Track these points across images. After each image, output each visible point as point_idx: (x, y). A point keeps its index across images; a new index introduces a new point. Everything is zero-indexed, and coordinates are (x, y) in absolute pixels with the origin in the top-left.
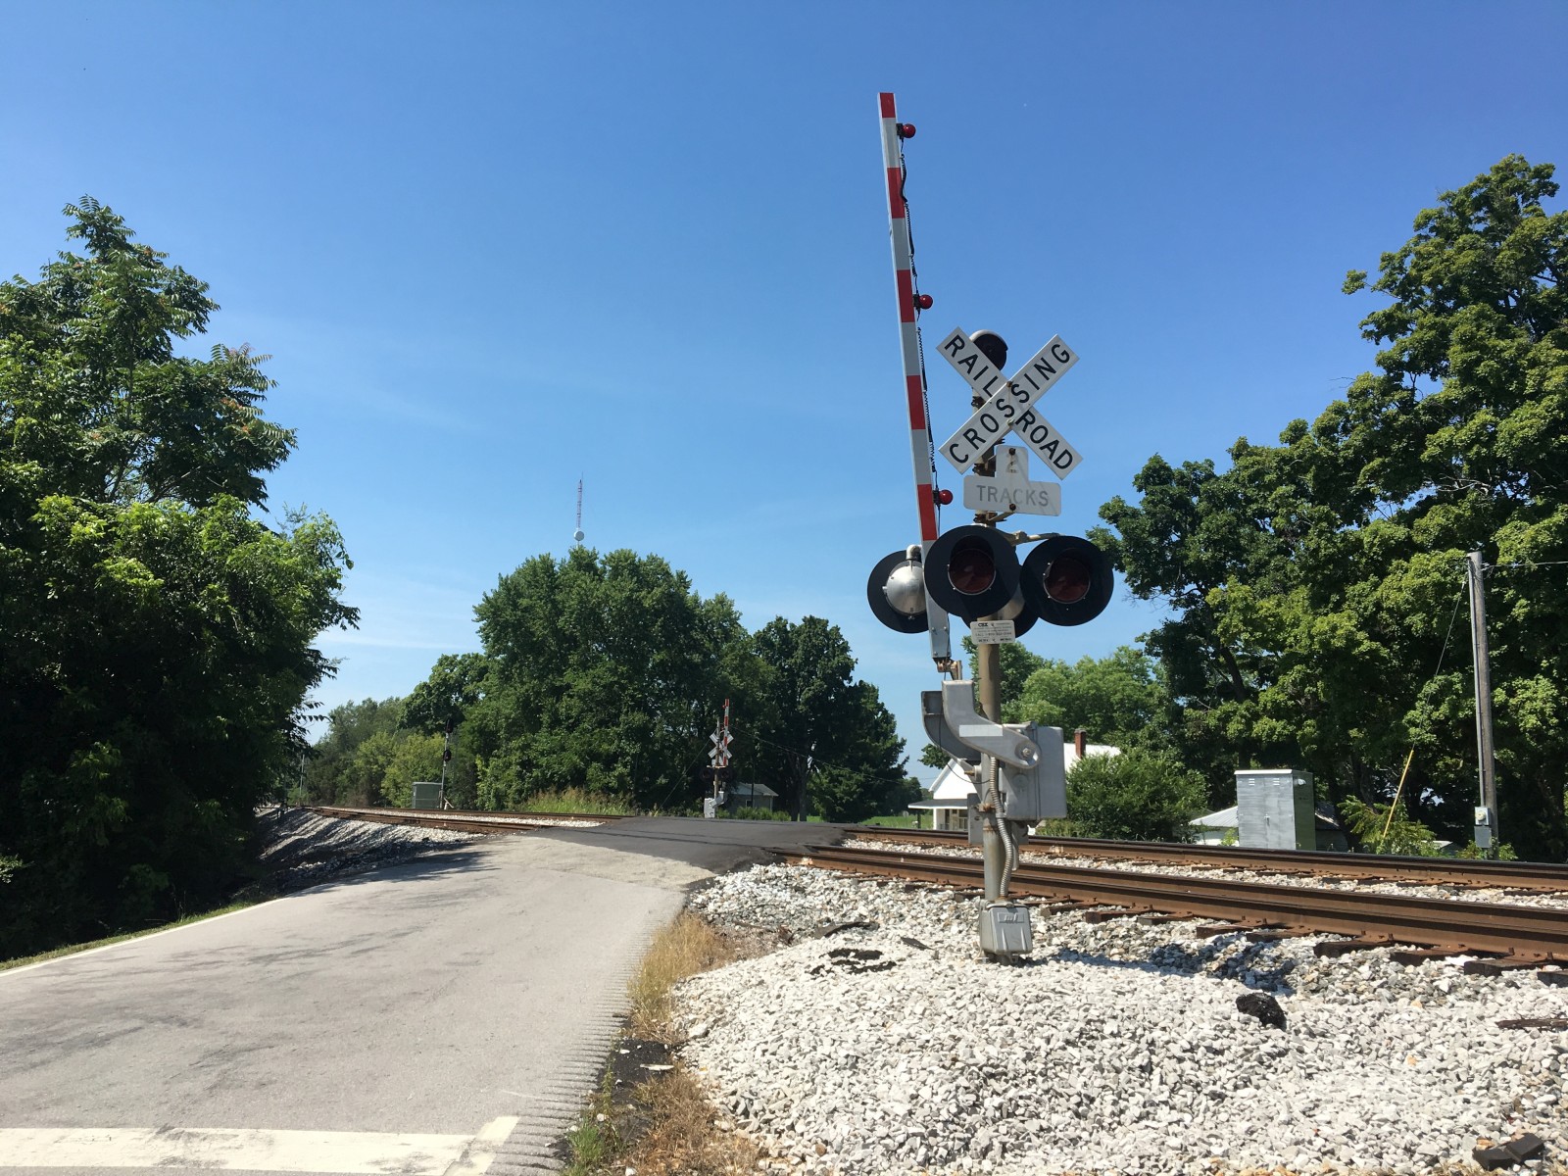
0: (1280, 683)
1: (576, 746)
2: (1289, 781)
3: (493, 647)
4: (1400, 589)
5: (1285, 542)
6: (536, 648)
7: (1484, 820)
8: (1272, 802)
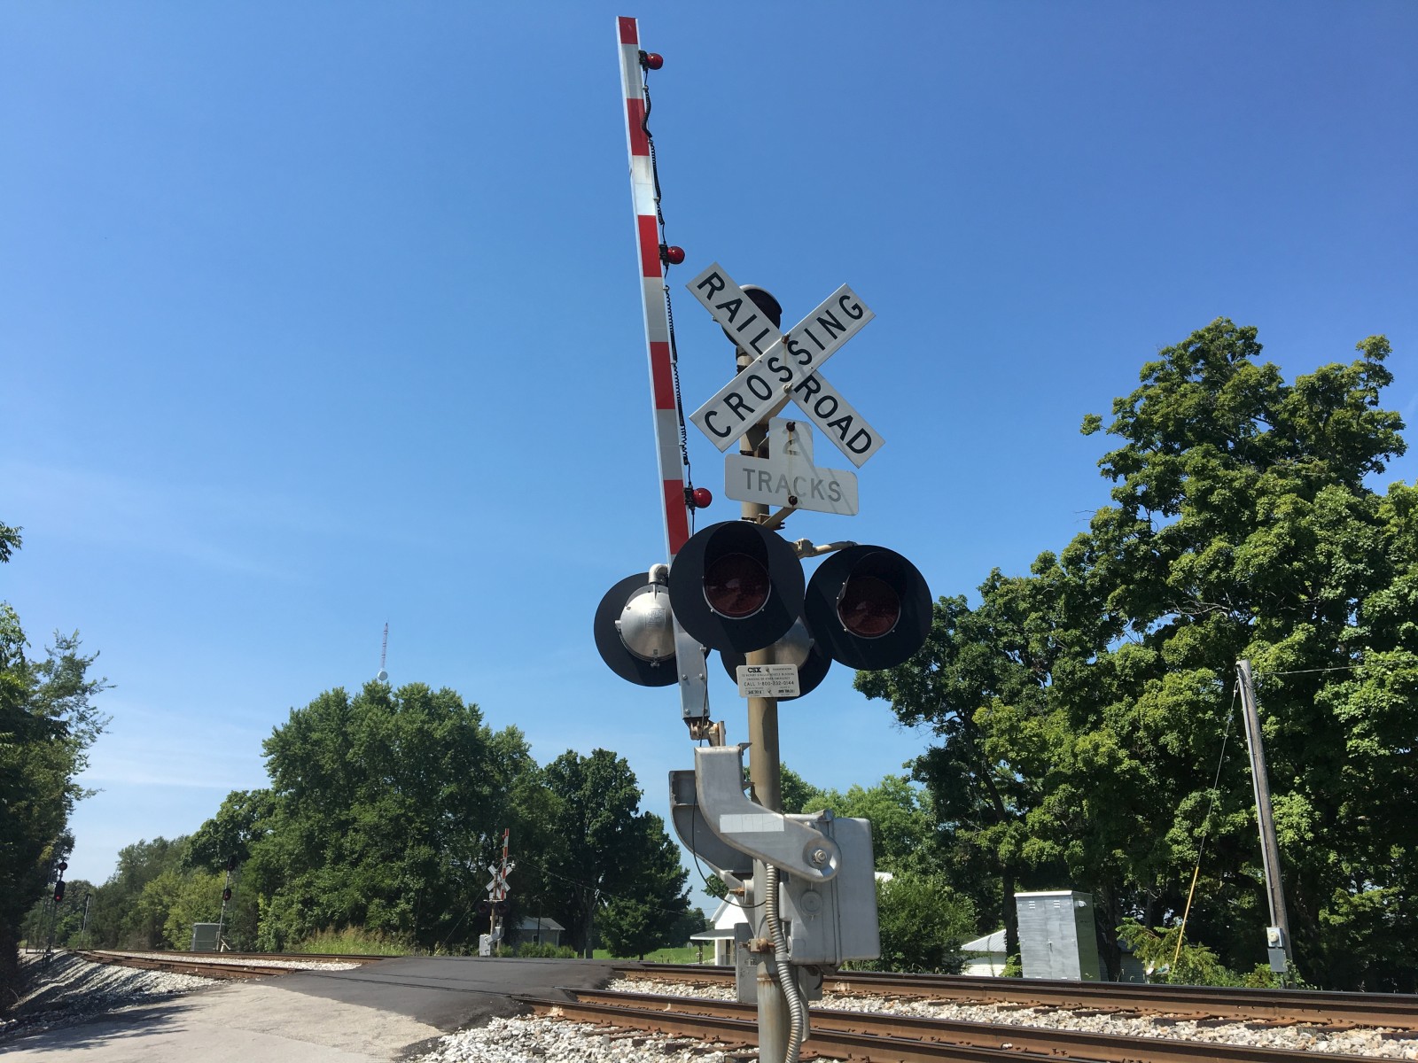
0: (1046, 803)
1: (359, 882)
2: (1069, 903)
3: (281, 782)
4: (1156, 706)
5: (1034, 673)
6: (323, 781)
7: (1277, 941)
8: (1054, 925)
